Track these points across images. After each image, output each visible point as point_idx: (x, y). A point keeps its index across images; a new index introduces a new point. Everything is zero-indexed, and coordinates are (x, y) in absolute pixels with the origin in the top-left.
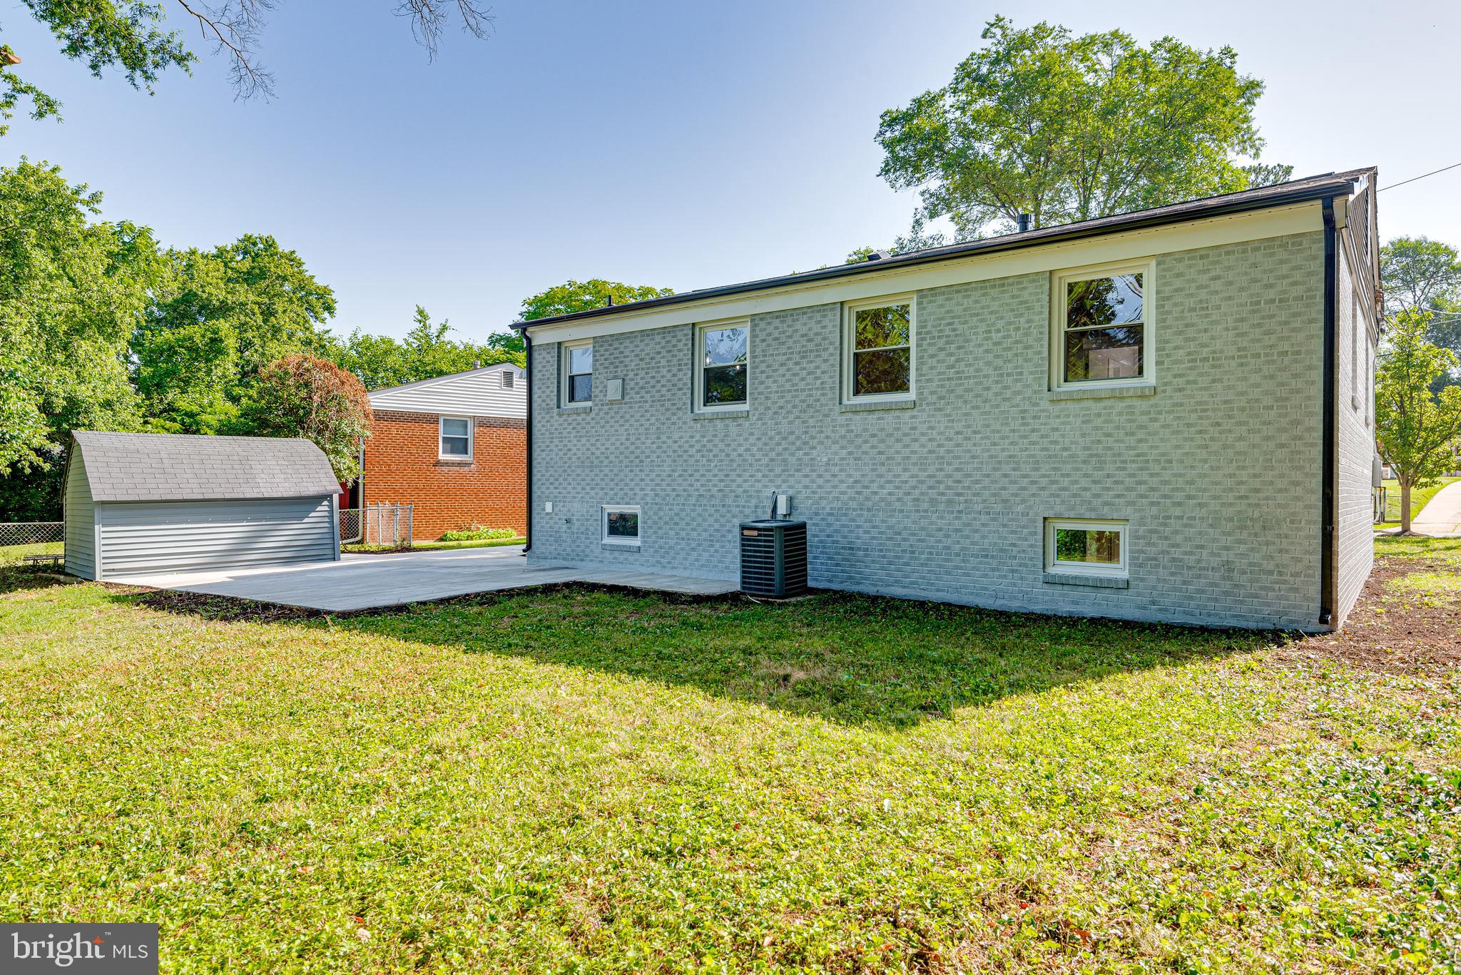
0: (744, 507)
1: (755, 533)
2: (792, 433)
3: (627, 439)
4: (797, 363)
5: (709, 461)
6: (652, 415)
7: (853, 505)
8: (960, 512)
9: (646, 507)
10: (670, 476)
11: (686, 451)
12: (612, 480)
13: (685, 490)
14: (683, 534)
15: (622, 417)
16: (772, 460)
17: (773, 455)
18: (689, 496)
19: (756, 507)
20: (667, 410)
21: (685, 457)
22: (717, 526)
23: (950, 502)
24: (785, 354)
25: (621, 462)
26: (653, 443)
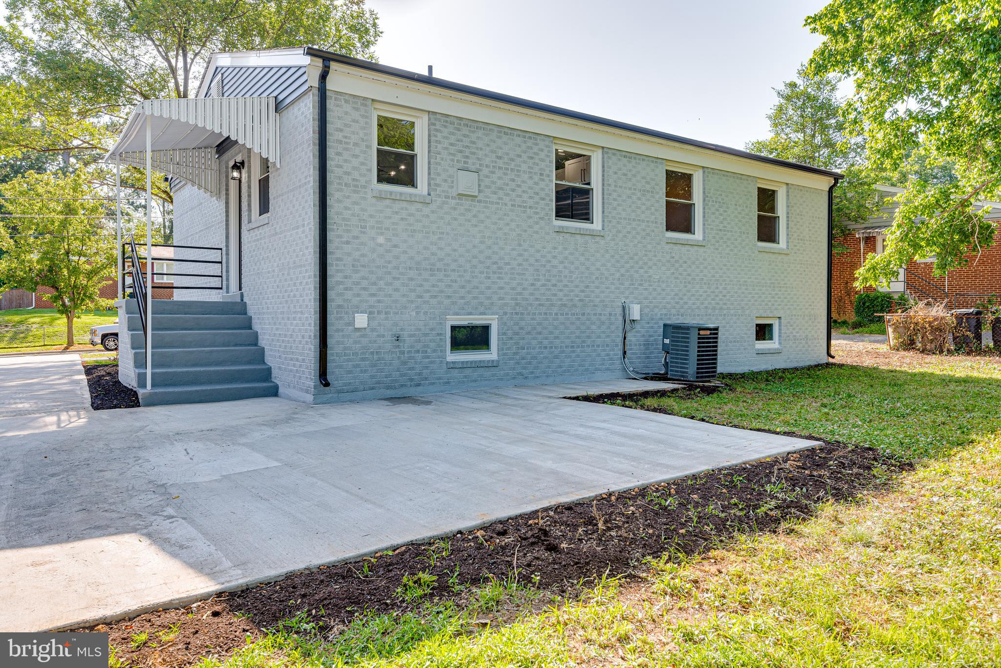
0: (600, 314)
1: (708, 332)
2: (636, 254)
3: (482, 242)
4: (639, 199)
5: (571, 272)
6: (512, 220)
7: (674, 311)
9: (505, 317)
10: (533, 285)
11: (549, 261)
12: (463, 287)
13: (548, 300)
14: (546, 342)
15: (475, 216)
16: (622, 275)
17: (623, 271)
18: (552, 305)
19: (610, 314)
20: (530, 217)
21: (548, 267)
22: (578, 332)
24: (630, 189)
25: (475, 266)
26: (513, 249)
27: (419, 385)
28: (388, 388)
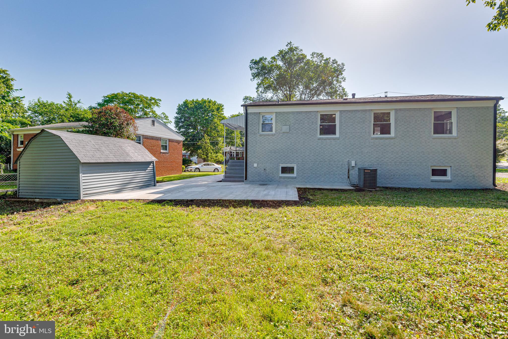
0: (337, 164)
1: (370, 171)
2: (355, 144)
3: (291, 144)
4: (357, 125)
5: (324, 151)
6: (301, 137)
7: (376, 163)
8: (408, 165)
9: (299, 165)
10: (308, 155)
11: (315, 148)
12: (284, 157)
13: (315, 160)
14: (314, 172)
15: (288, 137)
16: (348, 151)
17: (348, 150)
18: (317, 161)
19: (342, 164)
20: (308, 136)
21: (315, 150)
22: (327, 170)
23: (405, 163)
24: (352, 122)
25: (288, 151)
26: (302, 146)
27: (271, 182)
28: (262, 182)
